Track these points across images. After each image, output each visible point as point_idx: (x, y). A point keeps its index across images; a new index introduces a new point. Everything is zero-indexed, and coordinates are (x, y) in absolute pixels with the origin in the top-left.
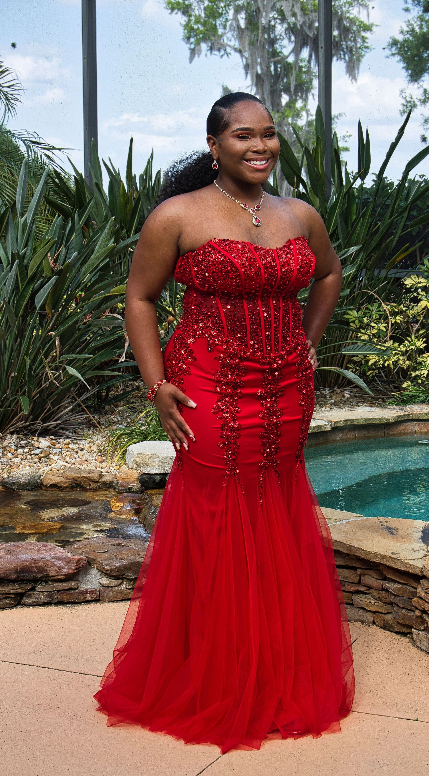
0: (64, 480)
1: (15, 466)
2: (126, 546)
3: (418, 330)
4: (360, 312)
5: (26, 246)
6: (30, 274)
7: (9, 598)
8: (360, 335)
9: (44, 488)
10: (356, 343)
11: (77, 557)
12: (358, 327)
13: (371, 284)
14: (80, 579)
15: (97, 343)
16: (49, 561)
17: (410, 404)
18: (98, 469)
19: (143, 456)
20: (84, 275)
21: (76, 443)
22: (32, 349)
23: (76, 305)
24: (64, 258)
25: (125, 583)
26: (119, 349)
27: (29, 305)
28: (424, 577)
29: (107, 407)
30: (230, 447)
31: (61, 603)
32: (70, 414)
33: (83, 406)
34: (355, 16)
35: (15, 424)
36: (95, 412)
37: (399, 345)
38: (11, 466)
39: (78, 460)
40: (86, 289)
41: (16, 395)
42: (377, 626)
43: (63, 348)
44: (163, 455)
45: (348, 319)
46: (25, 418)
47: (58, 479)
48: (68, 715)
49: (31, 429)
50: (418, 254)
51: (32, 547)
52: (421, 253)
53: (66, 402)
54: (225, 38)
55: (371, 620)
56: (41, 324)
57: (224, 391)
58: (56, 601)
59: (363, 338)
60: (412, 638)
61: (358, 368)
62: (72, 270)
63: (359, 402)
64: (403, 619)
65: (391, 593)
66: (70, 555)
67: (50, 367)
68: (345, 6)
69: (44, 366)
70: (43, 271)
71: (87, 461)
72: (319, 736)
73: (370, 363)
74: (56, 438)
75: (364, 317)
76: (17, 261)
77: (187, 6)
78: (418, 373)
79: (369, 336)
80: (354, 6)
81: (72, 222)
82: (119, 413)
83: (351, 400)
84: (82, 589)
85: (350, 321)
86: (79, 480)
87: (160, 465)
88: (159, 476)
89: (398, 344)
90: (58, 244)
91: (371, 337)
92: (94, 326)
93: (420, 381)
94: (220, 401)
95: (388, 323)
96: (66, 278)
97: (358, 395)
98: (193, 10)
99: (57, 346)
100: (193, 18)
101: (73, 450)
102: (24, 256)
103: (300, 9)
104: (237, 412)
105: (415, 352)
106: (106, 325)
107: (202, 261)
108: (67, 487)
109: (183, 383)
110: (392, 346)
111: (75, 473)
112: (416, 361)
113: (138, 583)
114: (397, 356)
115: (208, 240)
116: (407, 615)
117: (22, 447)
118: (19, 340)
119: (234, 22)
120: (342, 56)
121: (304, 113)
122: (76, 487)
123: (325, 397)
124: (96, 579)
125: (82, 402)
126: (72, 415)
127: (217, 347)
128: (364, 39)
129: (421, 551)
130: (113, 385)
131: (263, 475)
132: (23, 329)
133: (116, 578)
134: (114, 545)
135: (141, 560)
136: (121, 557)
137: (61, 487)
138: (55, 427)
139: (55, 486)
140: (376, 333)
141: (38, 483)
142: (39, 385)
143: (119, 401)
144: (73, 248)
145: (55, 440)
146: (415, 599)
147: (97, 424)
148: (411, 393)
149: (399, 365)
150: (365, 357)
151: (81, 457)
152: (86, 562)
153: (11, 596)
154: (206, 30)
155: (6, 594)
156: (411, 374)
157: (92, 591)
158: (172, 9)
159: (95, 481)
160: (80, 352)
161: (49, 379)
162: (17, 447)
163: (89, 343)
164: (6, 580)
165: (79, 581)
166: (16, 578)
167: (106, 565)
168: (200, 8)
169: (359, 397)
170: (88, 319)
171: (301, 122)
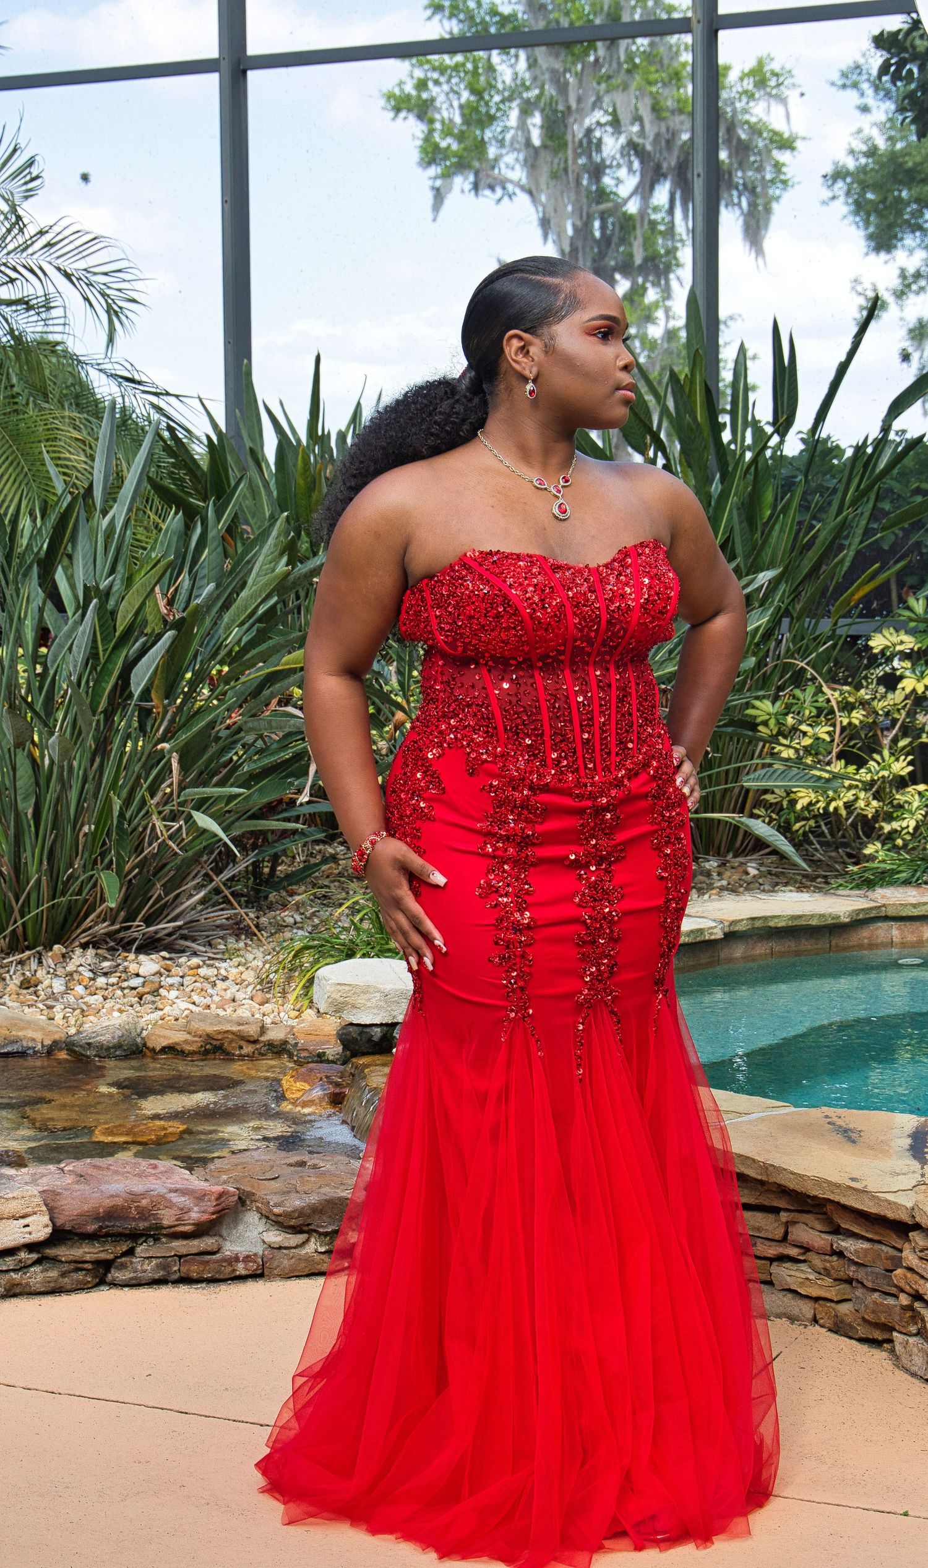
0: (189, 1037)
1: (91, 1012)
2: (315, 1167)
3: (895, 741)
4: (778, 704)
5: (112, 571)
6: (120, 629)
7: (81, 1269)
8: (778, 748)
9: (148, 1053)
10: (770, 765)
11: (219, 1189)
12: (774, 732)
13: (800, 648)
14: (224, 1233)
15: (253, 766)
16: (163, 1196)
17: (881, 886)
18: (257, 1016)
19: (347, 988)
20: (228, 629)
21: (212, 966)
22: (125, 777)
23: (211, 690)
24: (186, 596)
25: (313, 1240)
26: (298, 778)
27: (119, 688)
28: (917, 1227)
29: (273, 896)
30: (515, 964)
31: (186, 1280)
32: (199, 908)
33: (227, 892)
34: (760, 120)
35: (90, 928)
36: (248, 904)
37: (857, 770)
38: (83, 1011)
39: (216, 999)
40: (232, 659)
41: (93, 869)
42: (822, 1326)
43: (185, 777)
44: (388, 987)
45: (755, 717)
46: (111, 916)
47: (177, 1037)
48: (204, 1501)
49: (122, 939)
50: (894, 587)
51: (128, 1168)
52: (901, 585)
53: (190, 884)
54: (502, 166)
55: (810, 1315)
56: (142, 728)
57: (500, 853)
58: (176, 1276)
59: (784, 755)
60: (892, 1351)
61: (774, 816)
62: (203, 620)
63: (777, 884)
64: (873, 1312)
65: (850, 1260)
66: (204, 1185)
67: (160, 813)
68: (740, 101)
69: (148, 812)
70: (145, 623)
71: (234, 1000)
72: (708, 1544)
73: (799, 807)
74: (173, 955)
75: (787, 714)
76: (95, 601)
77: (426, 101)
78: (895, 825)
79: (797, 750)
80: (759, 99)
81: (202, 524)
82: (298, 906)
83: (761, 881)
84: (228, 1253)
85: (759, 720)
86: (220, 1037)
87: (381, 1007)
88: (379, 1030)
89: (855, 767)
90: (174, 569)
91: (801, 753)
92: (247, 732)
93: (899, 842)
94: (494, 871)
95: (834, 725)
96: (190, 636)
97: (774, 870)
98: (438, 110)
99: (174, 772)
100: (438, 126)
101: (206, 979)
102: (108, 593)
103: (649, 109)
104: (528, 892)
105: (890, 783)
106: (271, 728)
107: (448, 596)
108: (194, 1053)
109: (419, 837)
110: (843, 771)
111: (211, 1024)
112: (891, 803)
113: (339, 1242)
114: (853, 792)
115: (460, 553)
116: (882, 1304)
117: (105, 974)
118: (98, 760)
119: (520, 133)
120: (736, 200)
121: (660, 314)
122: (214, 1053)
123: (708, 874)
124: (256, 1233)
125: (225, 884)
126: (202, 910)
127: (485, 765)
128: (778, 167)
129: (910, 1175)
130: (284, 852)
131: (584, 1019)
132: (106, 738)
133: (296, 1230)
134: (291, 1165)
135: (347, 1194)
136: (306, 1188)
137: (183, 1052)
138: (169, 935)
139: (171, 1050)
140: (811, 745)
141: (137, 1045)
142: (138, 849)
143: (296, 883)
144: (204, 577)
145: (169, 959)
146: (899, 1271)
147: (253, 927)
148: (882, 865)
149: (859, 811)
150: (788, 794)
151: (222, 993)
152: (236, 1198)
153: (86, 1266)
154: (465, 149)
155: (76, 1262)
156: (881, 828)
157: (248, 1257)
158: (397, 110)
159: (252, 1039)
160: (221, 784)
161: (158, 838)
162: (95, 973)
163: (236, 768)
164: (76, 1234)
165: (221, 1236)
166: (96, 1230)
167: (275, 1206)
168: (451, 106)
169: (777, 875)
170: (236, 717)
171: (655, 332)
